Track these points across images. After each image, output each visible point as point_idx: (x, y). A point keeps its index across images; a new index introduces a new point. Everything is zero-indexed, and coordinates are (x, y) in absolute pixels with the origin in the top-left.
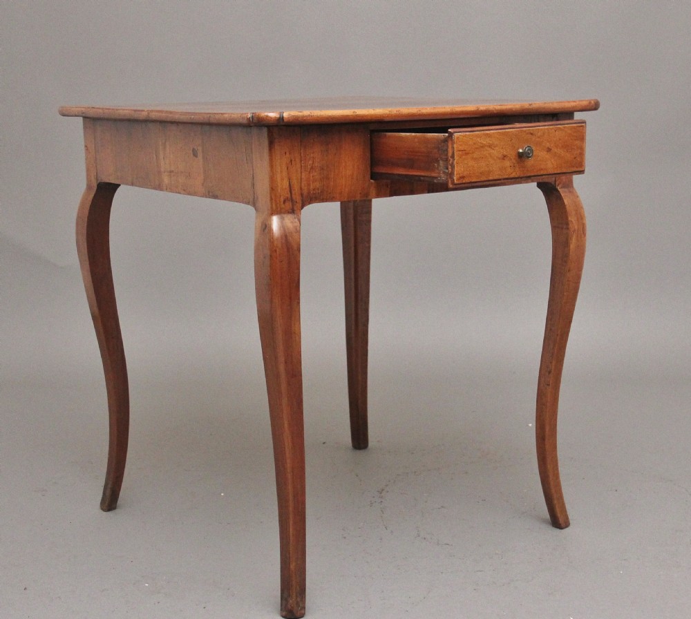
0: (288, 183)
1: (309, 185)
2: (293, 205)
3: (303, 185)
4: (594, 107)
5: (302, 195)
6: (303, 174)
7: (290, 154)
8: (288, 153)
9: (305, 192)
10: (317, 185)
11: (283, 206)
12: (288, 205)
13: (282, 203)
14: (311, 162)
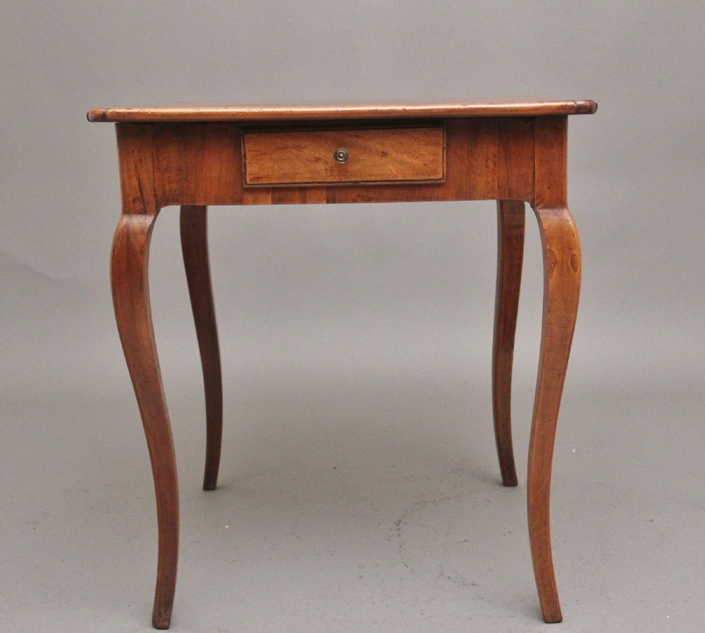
0: (137, 183)
1: (164, 186)
2: (144, 206)
3: (155, 185)
4: (589, 109)
5: (156, 195)
6: (156, 174)
7: (139, 152)
8: (136, 152)
9: (160, 193)
10: (174, 186)
11: (132, 205)
12: (139, 205)
13: (131, 202)
14: (165, 162)
